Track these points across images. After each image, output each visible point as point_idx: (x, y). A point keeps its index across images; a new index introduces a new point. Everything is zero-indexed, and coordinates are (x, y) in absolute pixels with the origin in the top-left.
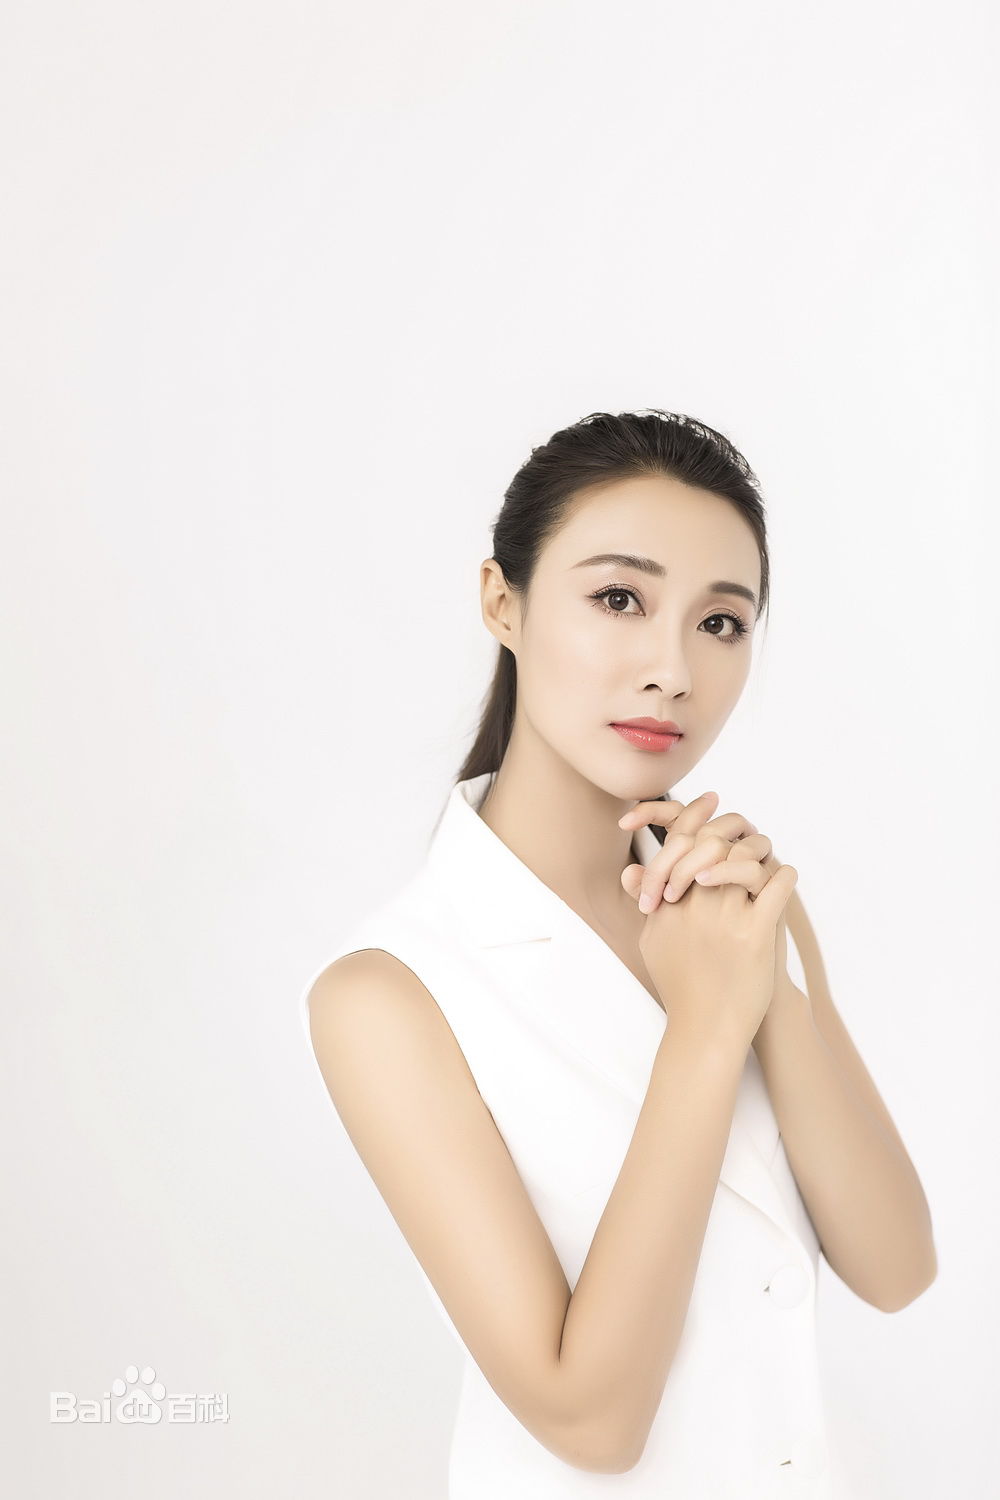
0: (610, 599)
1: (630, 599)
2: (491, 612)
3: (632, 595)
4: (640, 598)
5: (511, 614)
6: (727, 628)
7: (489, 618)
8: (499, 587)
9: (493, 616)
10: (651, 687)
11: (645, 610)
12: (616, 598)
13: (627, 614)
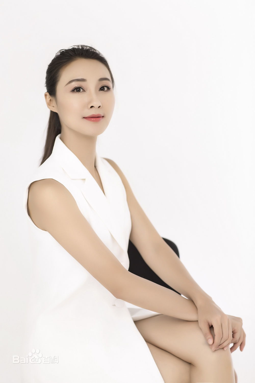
0: (76, 90)
1: (81, 89)
2: (49, 104)
3: (81, 88)
4: (83, 88)
5: (54, 103)
6: (106, 89)
7: (49, 106)
8: (49, 98)
9: (50, 105)
10: (92, 107)
11: (85, 90)
12: (77, 90)
13: (81, 92)
